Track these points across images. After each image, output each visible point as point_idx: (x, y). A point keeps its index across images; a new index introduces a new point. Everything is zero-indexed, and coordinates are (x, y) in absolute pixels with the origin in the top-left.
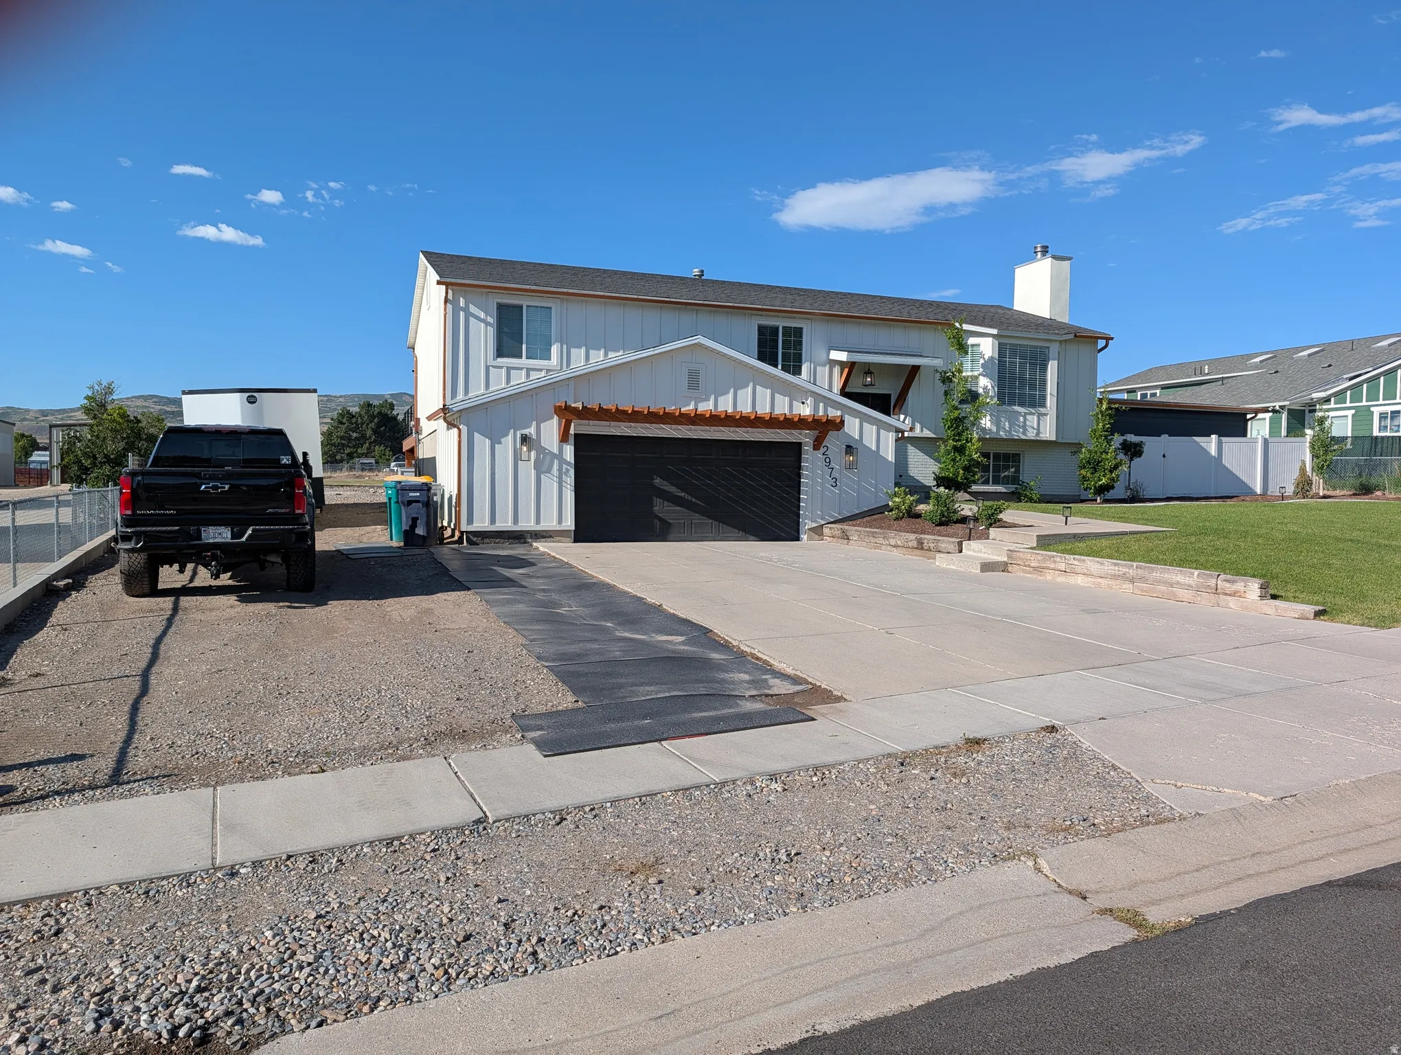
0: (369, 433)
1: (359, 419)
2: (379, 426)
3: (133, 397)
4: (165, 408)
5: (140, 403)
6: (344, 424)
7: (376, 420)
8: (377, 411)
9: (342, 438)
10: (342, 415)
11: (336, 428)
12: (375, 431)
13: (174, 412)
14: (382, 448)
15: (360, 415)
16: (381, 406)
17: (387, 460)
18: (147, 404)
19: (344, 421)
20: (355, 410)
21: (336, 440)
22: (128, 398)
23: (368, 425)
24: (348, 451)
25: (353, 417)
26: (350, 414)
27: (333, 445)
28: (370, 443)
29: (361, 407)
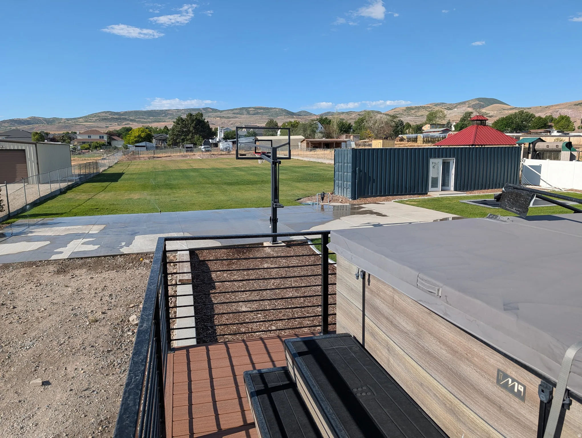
0: (191, 129)
1: (187, 122)
2: (196, 125)
3: (101, 112)
4: (114, 116)
5: (104, 115)
6: (180, 124)
7: (194, 122)
8: (195, 117)
9: (179, 132)
10: (178, 120)
11: (176, 127)
12: (194, 128)
13: (117, 118)
14: (198, 136)
15: (187, 120)
16: (197, 115)
17: (200, 142)
18: (106, 115)
19: (180, 123)
20: (184, 117)
21: (176, 133)
22: (99, 113)
23: (191, 125)
24: (182, 137)
25: (184, 121)
26: (182, 120)
27: (174, 135)
28: (192, 134)
29: (187, 116)
